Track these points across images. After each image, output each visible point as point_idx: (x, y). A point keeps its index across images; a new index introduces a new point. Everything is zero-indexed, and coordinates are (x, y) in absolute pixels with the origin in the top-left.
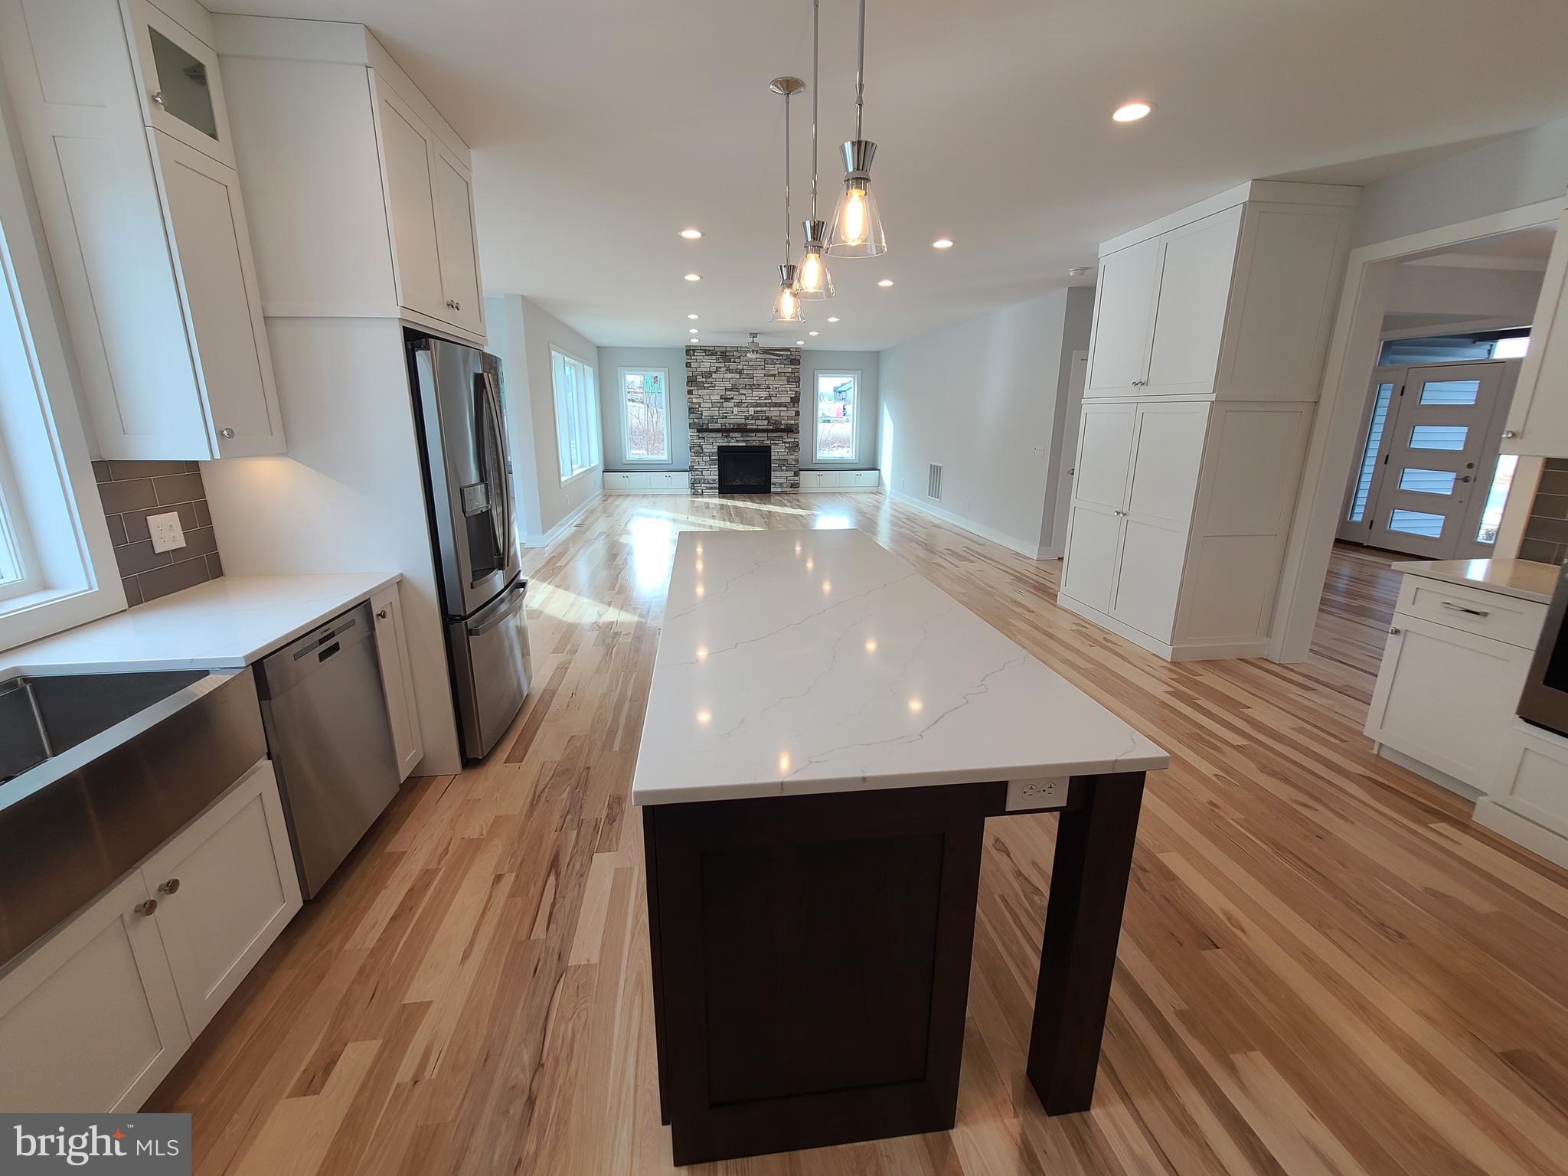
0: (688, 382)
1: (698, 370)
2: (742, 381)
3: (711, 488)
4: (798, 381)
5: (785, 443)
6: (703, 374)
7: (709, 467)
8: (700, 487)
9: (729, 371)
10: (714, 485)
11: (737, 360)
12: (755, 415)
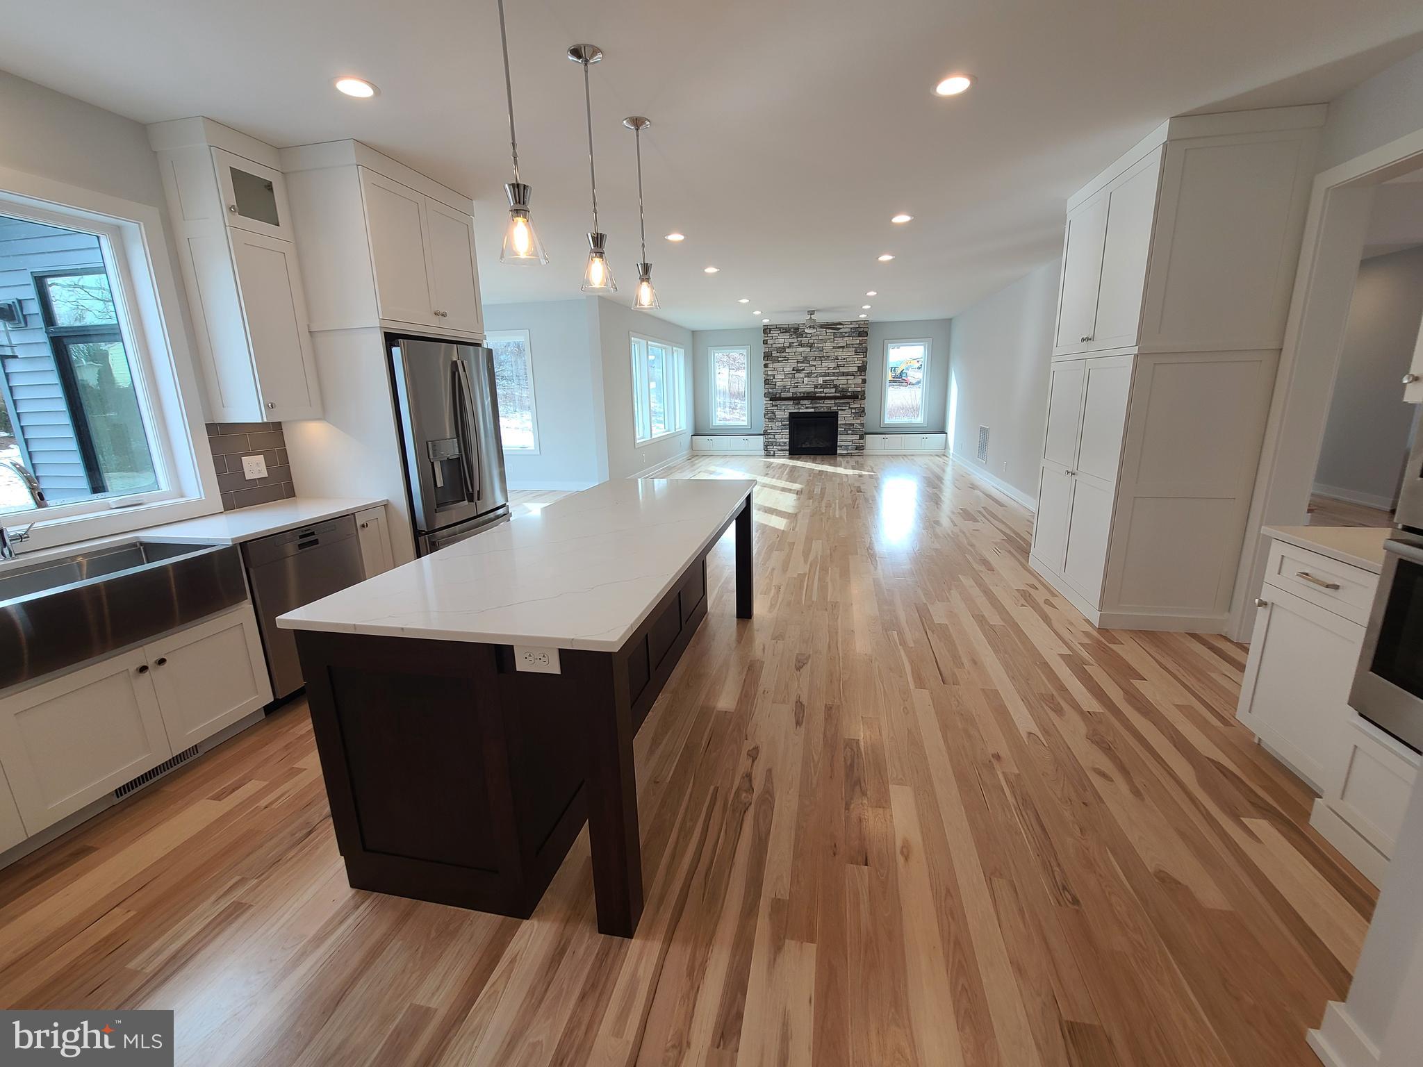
0: (764, 357)
1: (774, 346)
2: (812, 354)
3: (782, 450)
4: (865, 351)
5: (852, 408)
6: (778, 349)
7: (781, 431)
8: (772, 449)
9: (801, 345)
10: (785, 447)
11: (808, 336)
12: (824, 384)
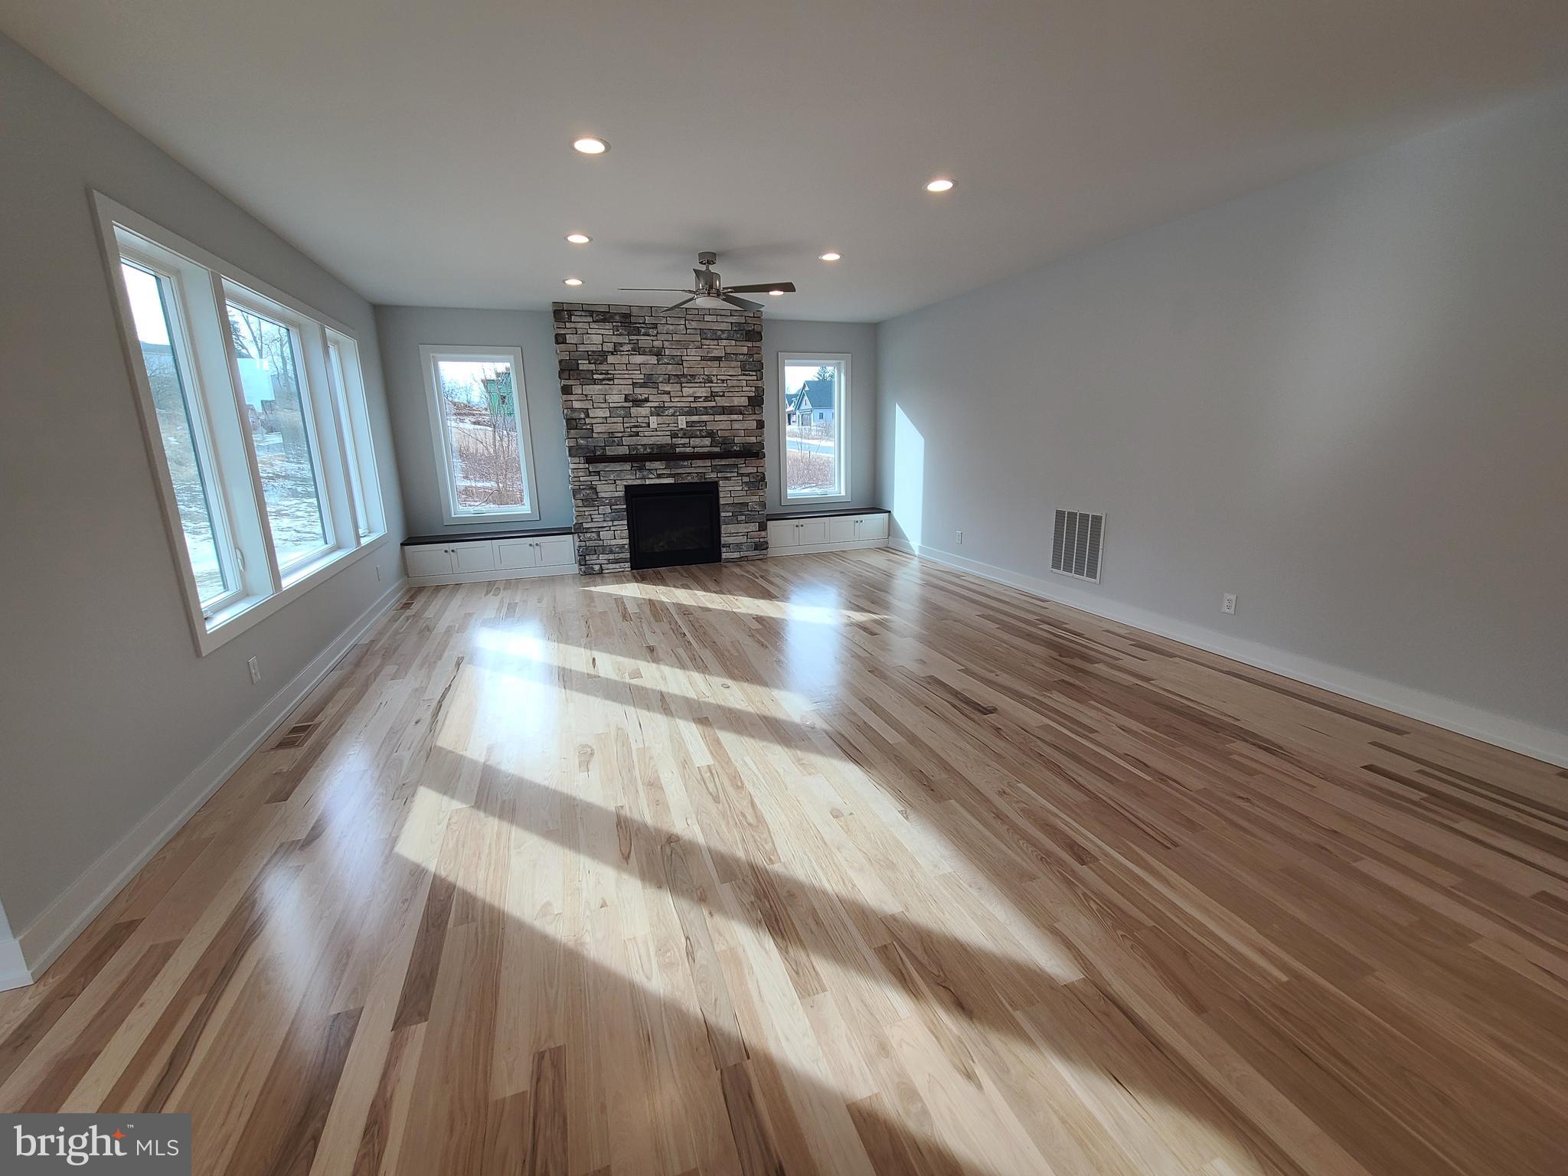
0: (562, 370)
1: (581, 348)
3: (616, 561)
4: (758, 368)
5: (742, 475)
6: (590, 356)
7: (610, 524)
8: (598, 560)
9: (637, 350)
10: (621, 555)
11: (651, 332)
12: (689, 428)
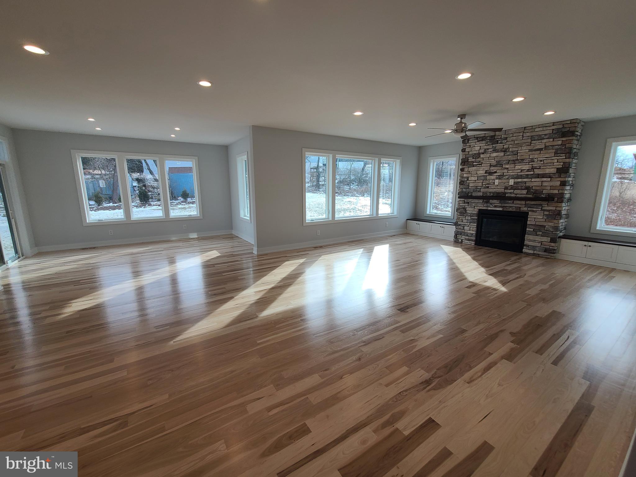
0: (462, 163)
1: (471, 153)
2: (506, 158)
3: (469, 240)
4: (569, 153)
5: (544, 210)
6: (474, 156)
7: (469, 224)
8: (462, 238)
9: (495, 150)
10: (471, 238)
11: (503, 141)
12: (515, 185)
